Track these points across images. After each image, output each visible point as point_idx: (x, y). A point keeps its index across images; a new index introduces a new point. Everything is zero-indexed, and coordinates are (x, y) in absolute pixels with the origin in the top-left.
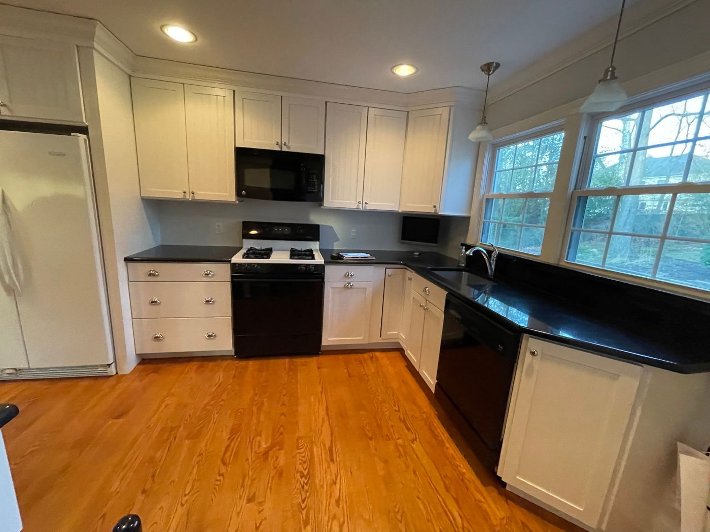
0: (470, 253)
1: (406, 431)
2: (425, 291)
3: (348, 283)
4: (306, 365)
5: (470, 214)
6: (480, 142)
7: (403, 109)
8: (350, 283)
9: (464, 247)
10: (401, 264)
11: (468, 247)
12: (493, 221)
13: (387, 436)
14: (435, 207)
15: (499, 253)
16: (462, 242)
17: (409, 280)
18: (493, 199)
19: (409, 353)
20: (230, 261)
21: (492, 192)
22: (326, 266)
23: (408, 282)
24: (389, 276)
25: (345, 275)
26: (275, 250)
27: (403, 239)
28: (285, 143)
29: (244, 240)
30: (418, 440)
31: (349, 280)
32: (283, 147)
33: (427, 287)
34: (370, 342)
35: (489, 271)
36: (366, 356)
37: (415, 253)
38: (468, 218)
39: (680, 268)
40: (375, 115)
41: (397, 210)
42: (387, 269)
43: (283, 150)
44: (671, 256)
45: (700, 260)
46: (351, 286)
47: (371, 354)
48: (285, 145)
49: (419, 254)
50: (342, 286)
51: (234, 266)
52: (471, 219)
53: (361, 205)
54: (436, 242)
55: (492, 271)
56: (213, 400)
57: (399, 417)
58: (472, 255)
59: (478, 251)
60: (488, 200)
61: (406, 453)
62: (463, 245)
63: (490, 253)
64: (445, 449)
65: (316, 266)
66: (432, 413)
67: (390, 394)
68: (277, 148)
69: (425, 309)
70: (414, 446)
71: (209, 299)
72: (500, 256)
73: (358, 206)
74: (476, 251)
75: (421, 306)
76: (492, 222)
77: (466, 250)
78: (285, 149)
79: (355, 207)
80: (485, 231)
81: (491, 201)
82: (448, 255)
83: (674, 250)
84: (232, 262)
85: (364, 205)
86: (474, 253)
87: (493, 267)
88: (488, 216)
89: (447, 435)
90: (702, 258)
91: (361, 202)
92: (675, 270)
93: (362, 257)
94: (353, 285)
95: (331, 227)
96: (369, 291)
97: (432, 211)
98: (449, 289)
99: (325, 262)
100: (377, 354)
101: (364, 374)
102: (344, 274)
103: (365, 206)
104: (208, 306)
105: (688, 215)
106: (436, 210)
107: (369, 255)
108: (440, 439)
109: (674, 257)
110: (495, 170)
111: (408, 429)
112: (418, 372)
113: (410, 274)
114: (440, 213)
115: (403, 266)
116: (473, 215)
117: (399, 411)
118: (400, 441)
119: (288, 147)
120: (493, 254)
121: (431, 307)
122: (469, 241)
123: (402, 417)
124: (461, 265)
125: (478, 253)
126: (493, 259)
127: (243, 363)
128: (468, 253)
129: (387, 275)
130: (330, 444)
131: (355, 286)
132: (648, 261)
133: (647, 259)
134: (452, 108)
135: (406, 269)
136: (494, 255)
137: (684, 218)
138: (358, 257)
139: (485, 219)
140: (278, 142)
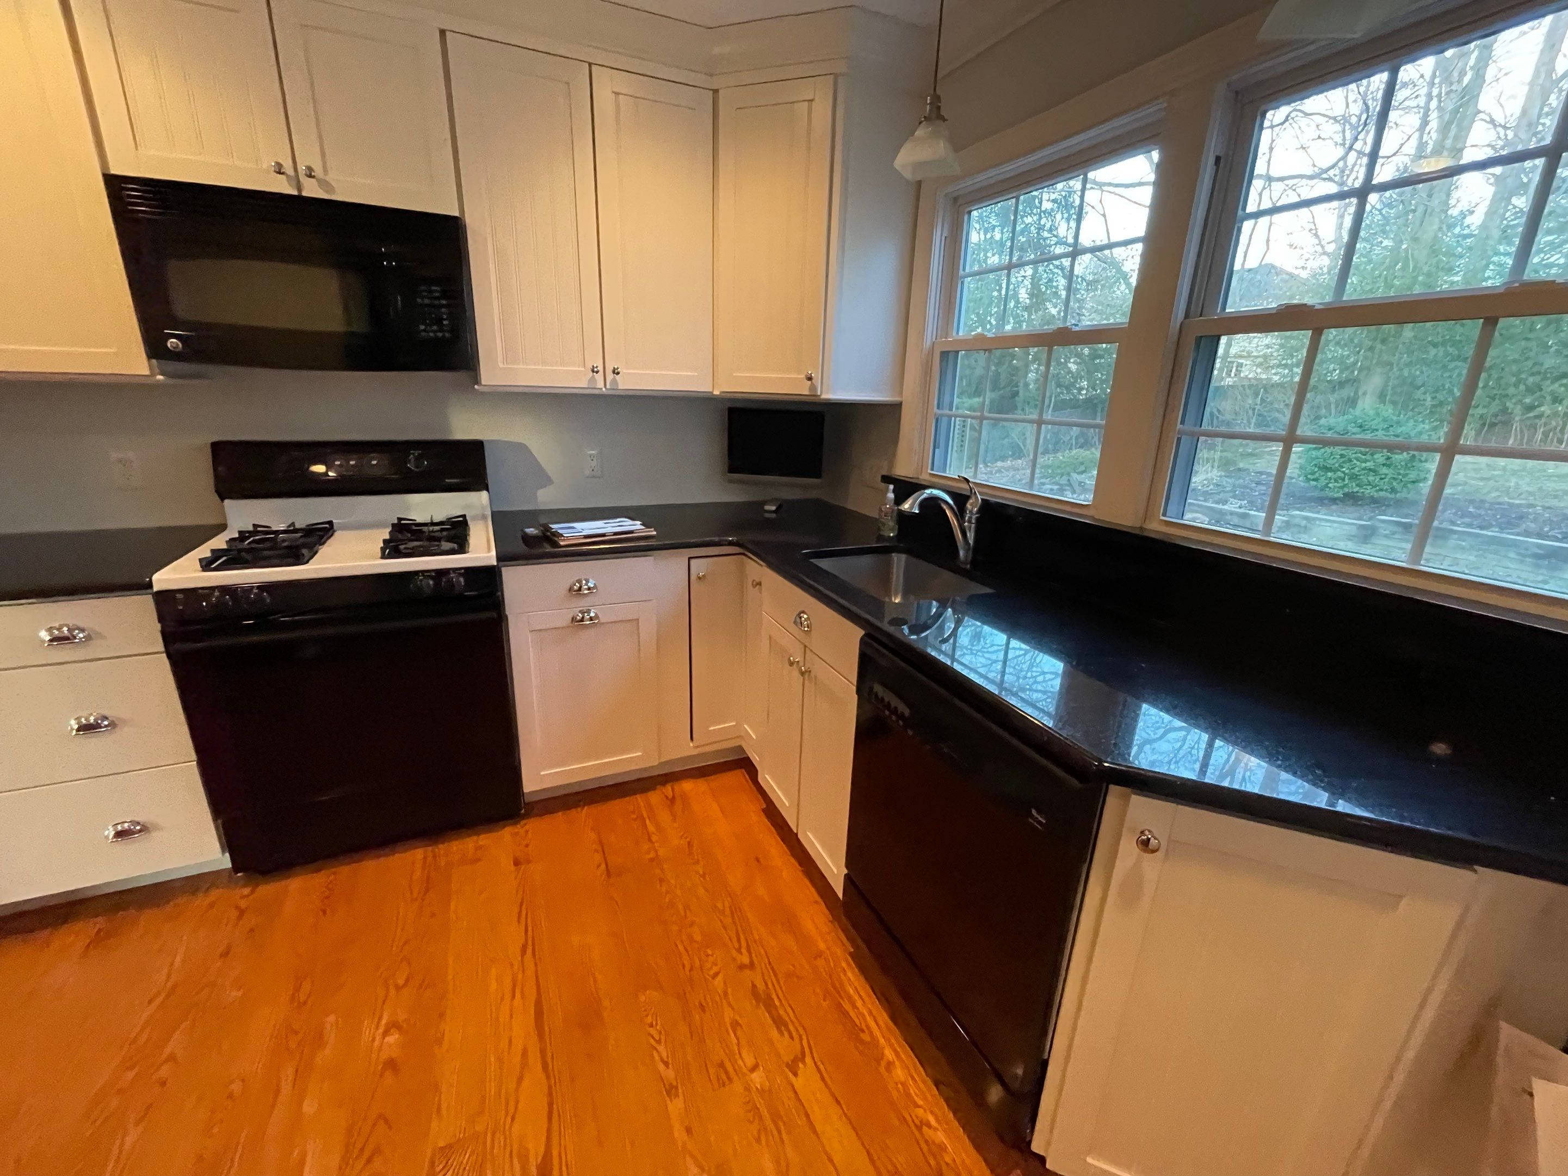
0: (912, 506)
1: (774, 1033)
2: (798, 621)
3: (583, 613)
4: (479, 860)
5: (901, 393)
6: (919, 183)
7: (700, 79)
8: (589, 612)
9: (891, 487)
10: (731, 544)
11: (906, 488)
12: (960, 412)
13: (721, 1065)
14: (810, 379)
15: (982, 500)
16: (885, 473)
17: (754, 586)
18: (957, 352)
19: (767, 779)
20: (150, 585)
21: (954, 334)
22: (504, 570)
23: (751, 592)
24: (699, 578)
25: (570, 589)
26: (339, 530)
27: (732, 469)
28: (310, 169)
29: (227, 502)
30: (808, 1059)
31: (584, 603)
32: (305, 181)
33: (803, 612)
34: (663, 760)
35: (962, 553)
36: (655, 797)
37: (767, 508)
38: (896, 408)
39: (1264, 488)
40: (617, 94)
41: (710, 390)
42: (693, 562)
43: (304, 194)
44: (1247, 466)
45: (1297, 471)
46: (591, 619)
47: (668, 790)
48: (310, 176)
49: (779, 508)
50: (565, 620)
51: (164, 599)
52: (903, 406)
53: (599, 377)
54: (818, 476)
55: (967, 551)
56: (131, 1068)
57: (754, 986)
58: (917, 512)
59: (934, 500)
60: (944, 355)
61: (776, 1116)
62: (887, 479)
63: (961, 499)
64: (882, 1069)
65: (471, 573)
66: (839, 952)
67: (723, 913)
68: (283, 187)
69: (802, 674)
70: (798, 1083)
71: (92, 719)
72: (986, 506)
73: (593, 380)
74: (926, 499)
75: (791, 664)
76: (956, 416)
77: (900, 498)
78: (311, 190)
79: (584, 384)
80: (940, 441)
81: (951, 356)
82: (851, 506)
83: (1251, 455)
84: (156, 588)
85: (610, 376)
86: (922, 505)
87: (971, 536)
88: (947, 399)
89: (883, 1017)
90: (1301, 468)
91: (600, 368)
92: (1257, 493)
93: (615, 534)
94: (597, 617)
95: (522, 448)
96: (648, 630)
97: (803, 389)
98: (867, 621)
99: (499, 559)
100: (687, 786)
101: (652, 860)
102: (568, 586)
103: (614, 381)
104: (93, 742)
105: (1273, 386)
106: (813, 387)
107: (637, 525)
108: (866, 1037)
109: (1251, 468)
110: (961, 272)
111: (779, 1023)
112: (796, 835)
113: (756, 569)
114: (824, 396)
115: (737, 550)
116: (909, 397)
117: (752, 966)
118: (757, 1078)
119: (324, 184)
120: (969, 506)
121: (819, 668)
122: (903, 470)
123: (761, 986)
124: (886, 534)
125: (931, 505)
126: (970, 518)
127: (268, 889)
128: (906, 506)
129: (693, 577)
130: (542, 1150)
131: (603, 619)
132: (1213, 479)
133: (1209, 475)
134: (840, 80)
135: (744, 554)
136: (972, 507)
137: (1266, 390)
138: (603, 535)
139: (938, 408)
140: (279, 165)
